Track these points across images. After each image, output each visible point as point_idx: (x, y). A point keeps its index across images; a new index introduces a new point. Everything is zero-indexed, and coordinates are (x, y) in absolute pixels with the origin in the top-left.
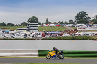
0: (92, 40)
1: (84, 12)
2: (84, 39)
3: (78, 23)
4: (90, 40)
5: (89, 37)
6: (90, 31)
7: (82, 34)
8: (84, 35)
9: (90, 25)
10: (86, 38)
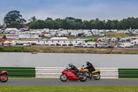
0: (28, 52)
1: (16, 11)
2: (15, 51)
3: (8, 27)
4: (25, 51)
5: (23, 48)
6: (25, 39)
7: (14, 43)
8: (17, 44)
9: (25, 31)
10: (19, 49)
